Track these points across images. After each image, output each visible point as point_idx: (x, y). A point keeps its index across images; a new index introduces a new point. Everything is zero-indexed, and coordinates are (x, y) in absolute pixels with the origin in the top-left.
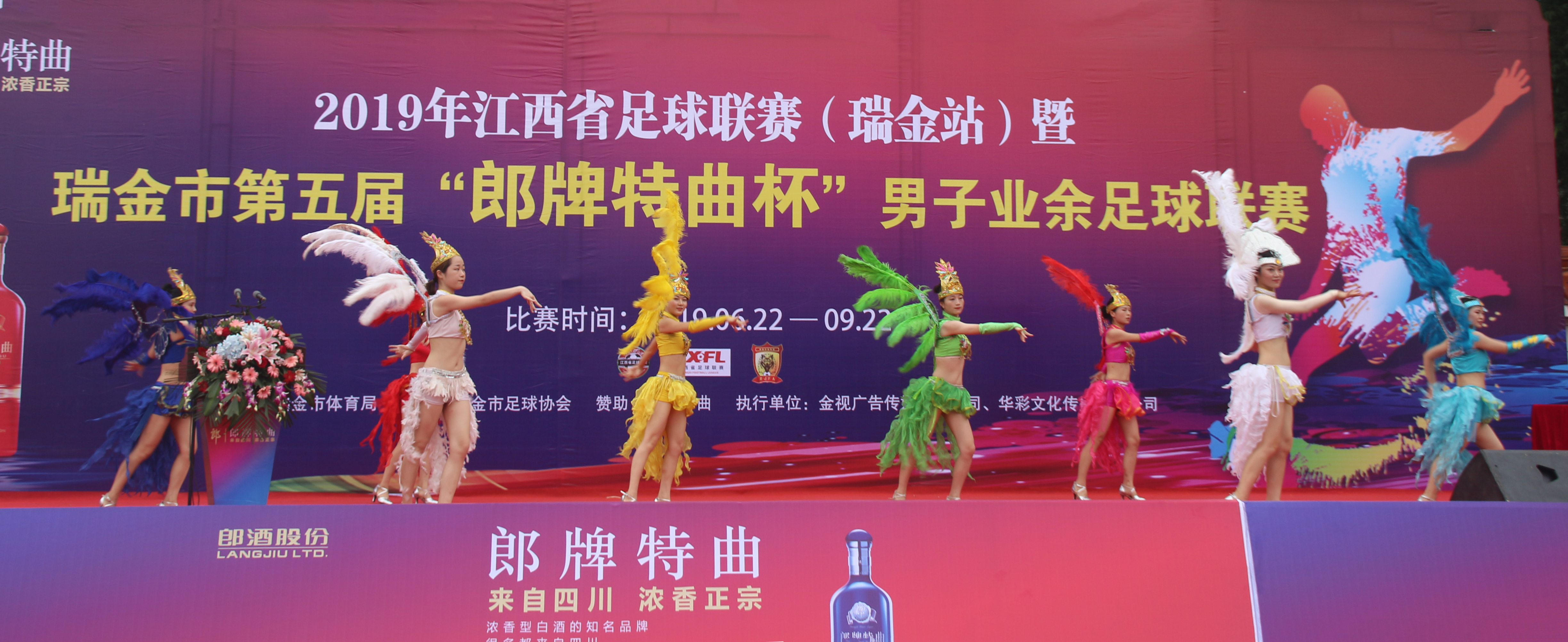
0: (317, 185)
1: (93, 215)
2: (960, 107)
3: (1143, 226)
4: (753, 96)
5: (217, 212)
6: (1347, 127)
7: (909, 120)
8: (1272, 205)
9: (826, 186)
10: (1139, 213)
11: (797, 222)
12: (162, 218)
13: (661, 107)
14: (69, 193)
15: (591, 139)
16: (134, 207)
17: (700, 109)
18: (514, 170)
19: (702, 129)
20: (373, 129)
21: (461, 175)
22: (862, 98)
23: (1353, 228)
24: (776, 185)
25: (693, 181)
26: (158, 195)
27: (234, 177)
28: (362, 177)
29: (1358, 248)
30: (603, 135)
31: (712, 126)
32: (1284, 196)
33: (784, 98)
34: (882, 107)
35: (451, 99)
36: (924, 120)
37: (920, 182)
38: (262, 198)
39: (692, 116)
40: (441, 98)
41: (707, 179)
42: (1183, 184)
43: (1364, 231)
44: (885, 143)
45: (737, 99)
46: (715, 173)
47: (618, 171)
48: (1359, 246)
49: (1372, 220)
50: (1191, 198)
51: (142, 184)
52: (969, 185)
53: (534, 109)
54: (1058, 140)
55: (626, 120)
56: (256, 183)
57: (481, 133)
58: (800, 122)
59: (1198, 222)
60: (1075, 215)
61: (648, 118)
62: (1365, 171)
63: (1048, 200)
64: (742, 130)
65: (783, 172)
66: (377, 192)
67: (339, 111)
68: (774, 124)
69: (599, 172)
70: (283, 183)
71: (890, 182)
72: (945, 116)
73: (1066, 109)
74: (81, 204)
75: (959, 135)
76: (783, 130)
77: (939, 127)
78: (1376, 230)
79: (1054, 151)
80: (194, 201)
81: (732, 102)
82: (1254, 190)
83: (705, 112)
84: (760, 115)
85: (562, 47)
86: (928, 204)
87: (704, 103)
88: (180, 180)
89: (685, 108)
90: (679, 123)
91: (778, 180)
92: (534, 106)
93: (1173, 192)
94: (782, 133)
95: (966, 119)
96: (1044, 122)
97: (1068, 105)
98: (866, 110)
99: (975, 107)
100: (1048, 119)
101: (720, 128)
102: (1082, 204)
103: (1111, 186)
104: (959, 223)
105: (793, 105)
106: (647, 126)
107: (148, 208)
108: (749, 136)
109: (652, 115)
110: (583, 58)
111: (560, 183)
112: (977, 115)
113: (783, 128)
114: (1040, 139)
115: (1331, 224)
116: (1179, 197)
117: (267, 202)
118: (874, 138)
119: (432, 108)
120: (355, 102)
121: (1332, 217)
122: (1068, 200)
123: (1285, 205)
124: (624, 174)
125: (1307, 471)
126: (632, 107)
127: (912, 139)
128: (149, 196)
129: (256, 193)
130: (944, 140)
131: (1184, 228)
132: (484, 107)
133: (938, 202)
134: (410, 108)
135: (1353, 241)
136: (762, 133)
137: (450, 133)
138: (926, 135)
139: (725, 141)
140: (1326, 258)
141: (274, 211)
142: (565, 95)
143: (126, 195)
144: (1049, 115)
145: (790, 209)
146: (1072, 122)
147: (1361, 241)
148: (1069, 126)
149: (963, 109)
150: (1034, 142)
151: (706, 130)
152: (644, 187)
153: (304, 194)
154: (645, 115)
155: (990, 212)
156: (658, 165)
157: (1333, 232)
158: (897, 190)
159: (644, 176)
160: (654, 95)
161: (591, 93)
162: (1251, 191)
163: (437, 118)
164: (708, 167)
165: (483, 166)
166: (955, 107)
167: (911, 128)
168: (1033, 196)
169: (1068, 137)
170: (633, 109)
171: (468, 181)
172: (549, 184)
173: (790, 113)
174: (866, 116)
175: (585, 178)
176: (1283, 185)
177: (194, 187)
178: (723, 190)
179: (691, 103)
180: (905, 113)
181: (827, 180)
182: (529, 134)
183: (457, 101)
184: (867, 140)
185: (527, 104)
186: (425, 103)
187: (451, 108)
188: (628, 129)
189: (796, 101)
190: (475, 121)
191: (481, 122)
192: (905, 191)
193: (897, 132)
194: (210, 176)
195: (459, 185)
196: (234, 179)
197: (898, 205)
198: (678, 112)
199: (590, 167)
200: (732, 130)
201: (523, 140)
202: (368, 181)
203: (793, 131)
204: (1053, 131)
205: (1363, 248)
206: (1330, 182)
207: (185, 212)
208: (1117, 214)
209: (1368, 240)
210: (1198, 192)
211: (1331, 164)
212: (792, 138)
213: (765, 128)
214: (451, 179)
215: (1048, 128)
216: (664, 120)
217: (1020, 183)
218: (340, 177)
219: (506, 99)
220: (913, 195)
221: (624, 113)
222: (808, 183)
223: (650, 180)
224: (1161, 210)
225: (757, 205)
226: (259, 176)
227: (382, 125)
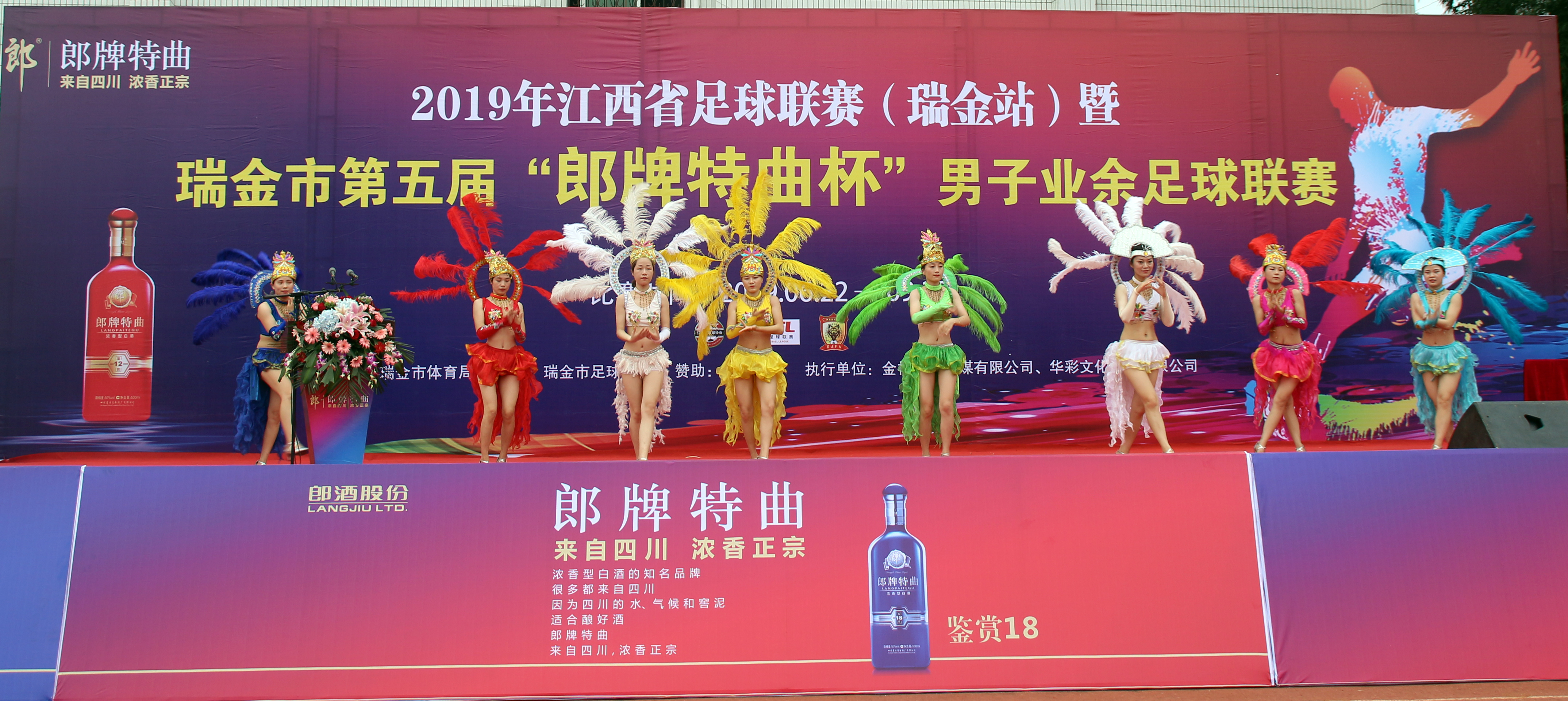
0: (415, 172)
1: (213, 201)
2: (1012, 92)
3: (1184, 201)
4: (818, 84)
5: (324, 197)
6: (1373, 106)
7: (964, 104)
8: (1304, 179)
9: (887, 167)
10: (1180, 188)
11: (860, 201)
12: (275, 203)
13: (732, 96)
14: (192, 182)
15: (667, 127)
16: (250, 194)
17: (768, 96)
18: (596, 156)
19: (771, 116)
20: (466, 119)
21: (547, 160)
22: (920, 84)
23: (1378, 200)
24: (840, 167)
25: (763, 164)
26: (271, 182)
27: (339, 165)
28: (456, 163)
29: (1383, 219)
30: (678, 122)
31: (780, 113)
32: (1314, 171)
33: (846, 86)
34: (939, 93)
35: (537, 91)
36: (978, 104)
37: (974, 163)
38: (365, 184)
39: (761, 103)
40: (528, 89)
41: (776, 162)
42: (1221, 161)
43: (1388, 203)
44: (942, 126)
45: (803, 87)
46: (783, 156)
47: (693, 155)
48: (1384, 217)
49: (1395, 192)
50: (1228, 174)
51: (256, 172)
52: (1020, 164)
53: (614, 98)
54: (1104, 121)
55: (700, 108)
56: (359, 171)
57: (565, 121)
58: (863, 108)
59: (1235, 197)
60: (1120, 191)
61: (720, 105)
62: (1390, 147)
63: (1094, 177)
64: (808, 116)
65: (847, 154)
66: (470, 177)
67: (434, 103)
68: (838, 109)
69: (676, 157)
70: (384, 170)
71: (947, 163)
72: (998, 100)
73: (1111, 92)
74: (202, 191)
75: (1011, 119)
76: (846, 116)
77: (992, 110)
78: (1399, 202)
79: (1100, 132)
80: (303, 187)
81: (798, 90)
82: (1287, 166)
83: (773, 99)
84: (824, 102)
85: (639, 41)
86: (982, 183)
87: (773, 91)
88: (290, 169)
89: (755, 96)
90: (749, 110)
91: (843, 162)
92: (614, 96)
93: (1211, 169)
94: (846, 118)
95: (1018, 103)
96: (1091, 104)
97: (1112, 89)
98: (924, 95)
99: (1026, 91)
100: (1094, 102)
101: (788, 114)
102: (1126, 181)
103: (1154, 164)
104: (1012, 200)
105: (856, 92)
106: (719, 113)
107: (262, 194)
108: (815, 121)
109: (723, 103)
110: (659, 50)
111: (639, 167)
112: (1028, 99)
113: (846, 113)
114: (1087, 121)
115: (1358, 197)
116: (1217, 174)
117: (370, 188)
118: (932, 122)
119: (520, 99)
120: (449, 95)
121: (1358, 190)
122: (1114, 177)
123: (1316, 179)
124: (699, 158)
125: (1335, 425)
126: (705, 96)
127: (967, 122)
128: (262, 183)
129: (359, 180)
130: (997, 123)
131: (1221, 202)
132: (568, 97)
133: (992, 180)
134: (500, 100)
135: (1378, 212)
136: (827, 119)
137: (536, 122)
138: (980, 118)
139: (793, 126)
140: (1353, 228)
141: (376, 196)
142: (643, 86)
143: (242, 183)
144: (1095, 98)
145: (854, 188)
146: (1116, 104)
147: (1386, 212)
148: (1113, 108)
149: (1014, 93)
150: (1081, 124)
151: (775, 116)
152: (717, 170)
153: (403, 179)
154: (717, 103)
155: (1041, 189)
156: (730, 149)
157: (1360, 204)
158: (954, 170)
159: (717, 159)
160: (725, 85)
161: (666, 83)
162: (1282, 167)
163: (525, 108)
164: (777, 151)
165: (567, 153)
166: (1007, 92)
167: (966, 112)
168: (1081, 174)
169: (1113, 119)
170: (706, 98)
171: (554, 166)
172: (629, 168)
173: (852, 100)
174: (923, 101)
175: (663, 162)
176: (1314, 161)
177: (304, 174)
178: (791, 172)
179: (760, 92)
180: (961, 98)
181: (888, 162)
182: (609, 122)
183: (543, 93)
184: (925, 124)
185: (607, 93)
186: (513, 94)
187: (537, 99)
188: (701, 116)
189: (858, 88)
190: (560, 110)
191: (565, 111)
192: (961, 171)
193: (953, 116)
194: (316, 165)
195: (546, 170)
196: (339, 166)
197: (954, 184)
198: (748, 99)
199: (666, 152)
200: (798, 115)
201: (605, 128)
202: (462, 167)
203: (856, 116)
204: (1099, 113)
205: (1388, 218)
206: (1357, 158)
207: (296, 197)
208: (1159, 190)
209: (1392, 211)
210: (1235, 169)
211: (1357, 140)
212: (855, 123)
213: (829, 113)
214: (538, 165)
215: (1094, 110)
216: (735, 107)
217: (1068, 162)
218: (436, 164)
219: (588, 90)
220: (969, 175)
221: (698, 101)
222: (870, 165)
223: (723, 163)
224: (1200, 186)
225: (823, 186)
226: (362, 164)
227: (474, 116)
